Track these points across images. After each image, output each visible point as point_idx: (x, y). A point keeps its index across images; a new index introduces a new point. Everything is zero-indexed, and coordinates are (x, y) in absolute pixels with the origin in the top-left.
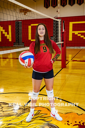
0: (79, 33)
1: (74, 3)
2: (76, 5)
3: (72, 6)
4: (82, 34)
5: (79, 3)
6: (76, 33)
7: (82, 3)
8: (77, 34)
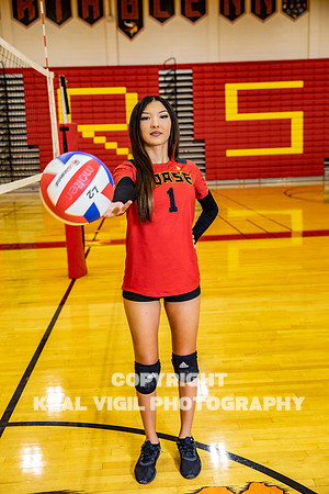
0: (98, 134)
1: (67, 15)
2: (75, 22)
3: (59, 24)
4: (110, 136)
5: (86, 14)
6: (87, 131)
7: (98, 19)
8: (92, 135)
